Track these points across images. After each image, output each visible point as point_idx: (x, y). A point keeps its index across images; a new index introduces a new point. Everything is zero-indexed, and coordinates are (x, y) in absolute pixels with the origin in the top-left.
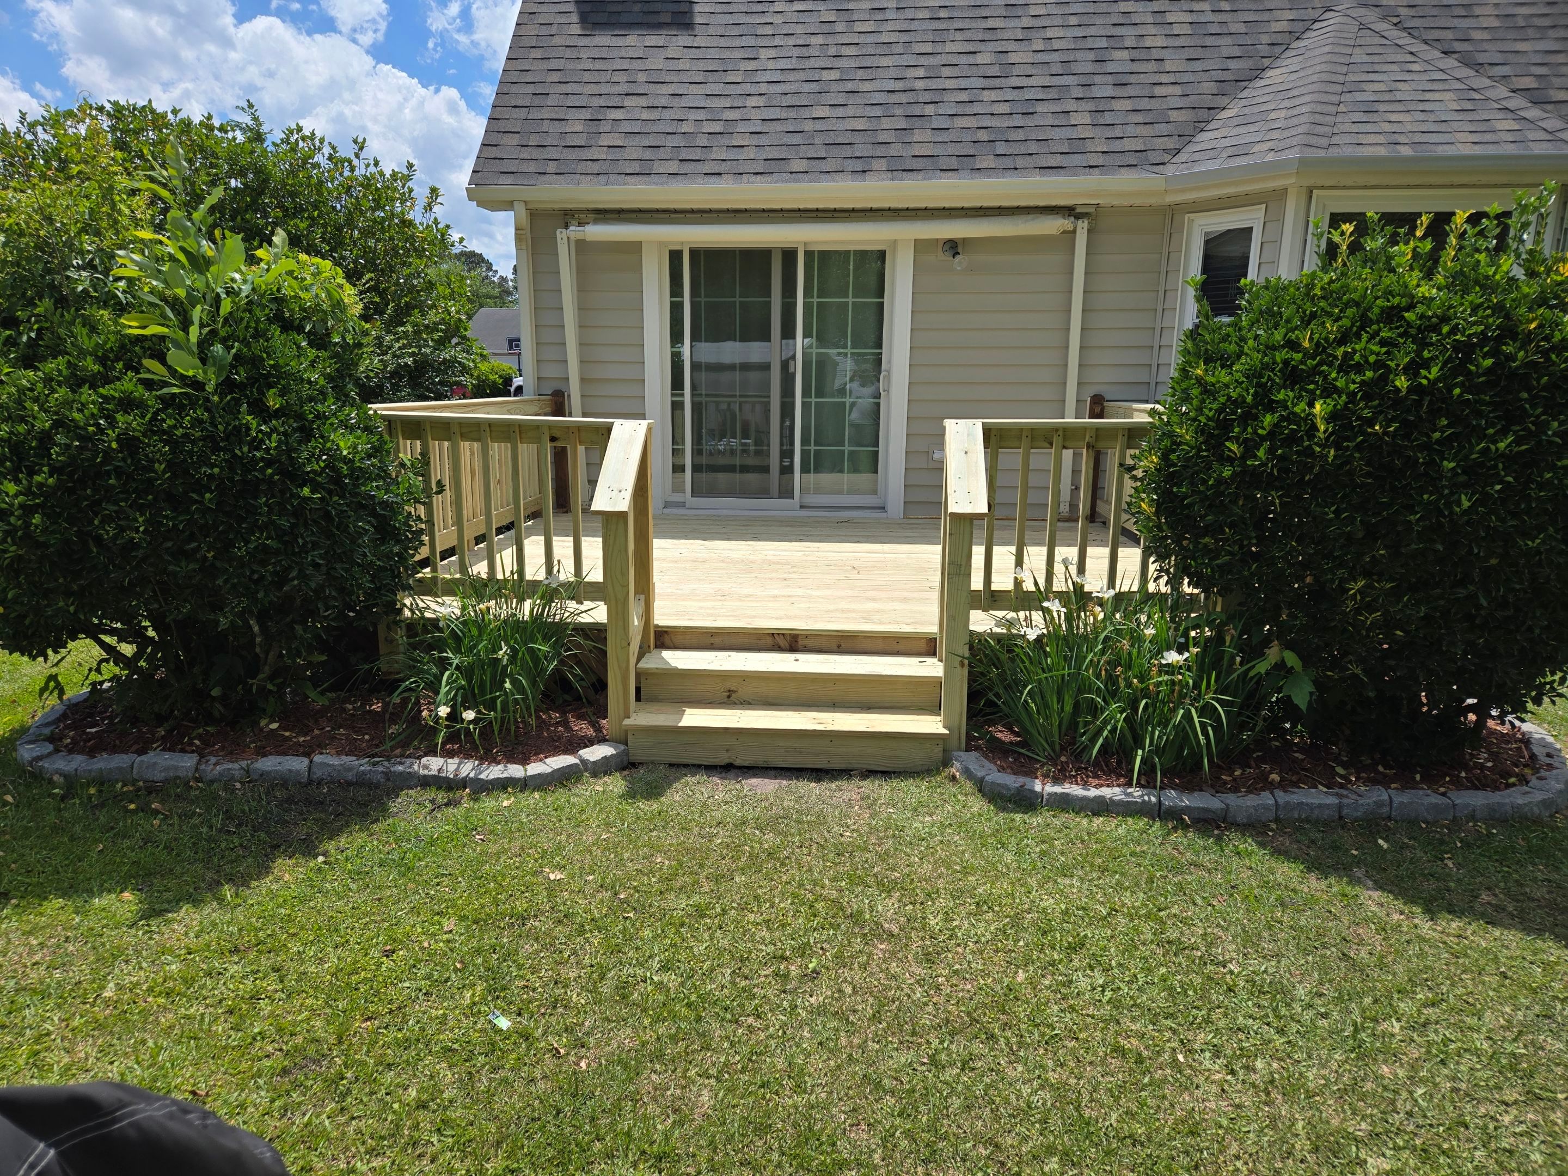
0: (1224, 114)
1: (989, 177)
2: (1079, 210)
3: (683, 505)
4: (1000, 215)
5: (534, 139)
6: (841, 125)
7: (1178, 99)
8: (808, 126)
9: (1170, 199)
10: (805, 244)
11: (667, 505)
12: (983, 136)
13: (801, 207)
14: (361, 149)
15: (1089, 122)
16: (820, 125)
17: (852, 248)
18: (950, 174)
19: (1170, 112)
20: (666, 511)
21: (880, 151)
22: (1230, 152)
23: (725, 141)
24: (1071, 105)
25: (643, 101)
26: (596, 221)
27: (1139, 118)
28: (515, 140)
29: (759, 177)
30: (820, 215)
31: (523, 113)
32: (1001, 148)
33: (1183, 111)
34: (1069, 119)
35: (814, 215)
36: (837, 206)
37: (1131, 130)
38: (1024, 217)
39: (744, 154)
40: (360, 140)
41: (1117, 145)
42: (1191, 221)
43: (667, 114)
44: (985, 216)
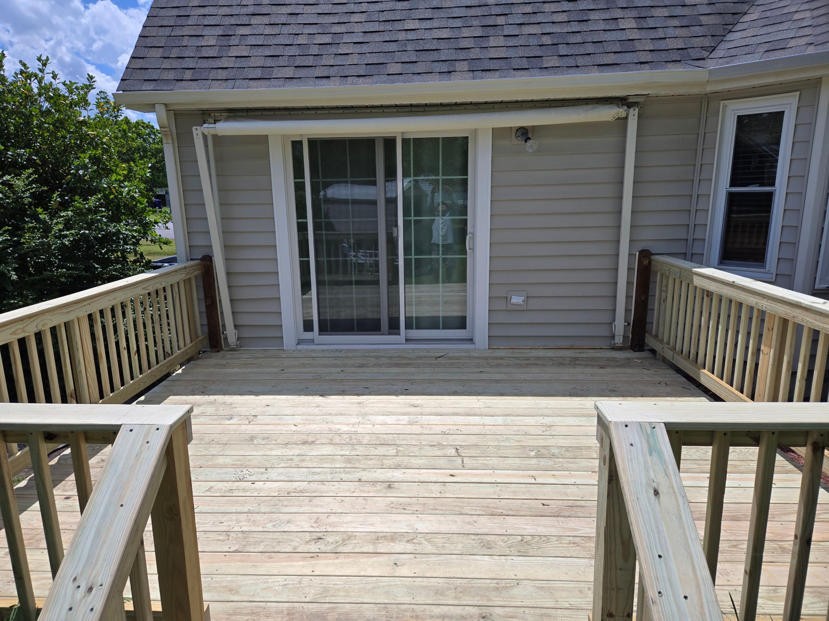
0: (746, 18)
1: (556, 74)
2: (631, 100)
3: (312, 341)
4: (563, 106)
5: (175, 53)
6: (428, 35)
7: (705, 7)
8: (402, 36)
9: (710, 89)
10: (402, 133)
11: (300, 342)
12: (547, 40)
13: (398, 103)
14: (44, 65)
15: (635, 26)
16: (411, 36)
17: (441, 136)
18: (522, 72)
19: (701, 18)
20: (299, 347)
21: (462, 55)
22: (766, 47)
23: (333, 50)
24: (618, 13)
25: (266, 20)
26: (227, 119)
27: (676, 22)
28: (159, 53)
29: (361, 79)
30: (414, 109)
31: (167, 31)
32: (563, 50)
33: (712, 17)
34: (617, 25)
35: (409, 109)
36: (427, 102)
37: (670, 32)
38: (586, 107)
39: (349, 60)
40: (44, 58)
41: (662, 45)
42: (725, 106)
43: (286, 30)
44: (551, 107)
